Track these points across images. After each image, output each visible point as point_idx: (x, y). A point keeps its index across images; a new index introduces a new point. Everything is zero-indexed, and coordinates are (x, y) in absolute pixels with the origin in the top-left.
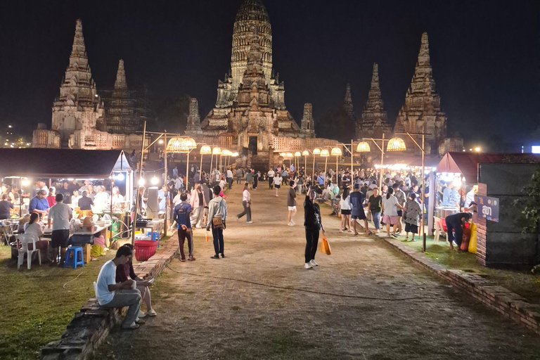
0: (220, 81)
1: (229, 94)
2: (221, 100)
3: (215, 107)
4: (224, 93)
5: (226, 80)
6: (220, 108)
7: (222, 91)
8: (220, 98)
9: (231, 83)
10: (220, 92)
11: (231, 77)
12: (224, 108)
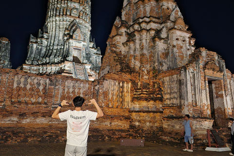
0: (32, 36)
1: (44, 50)
2: (33, 56)
3: (25, 63)
4: (37, 48)
5: (40, 35)
6: (32, 64)
7: (35, 46)
8: (32, 53)
9: (47, 39)
10: (32, 47)
11: (47, 32)
12: (38, 65)
